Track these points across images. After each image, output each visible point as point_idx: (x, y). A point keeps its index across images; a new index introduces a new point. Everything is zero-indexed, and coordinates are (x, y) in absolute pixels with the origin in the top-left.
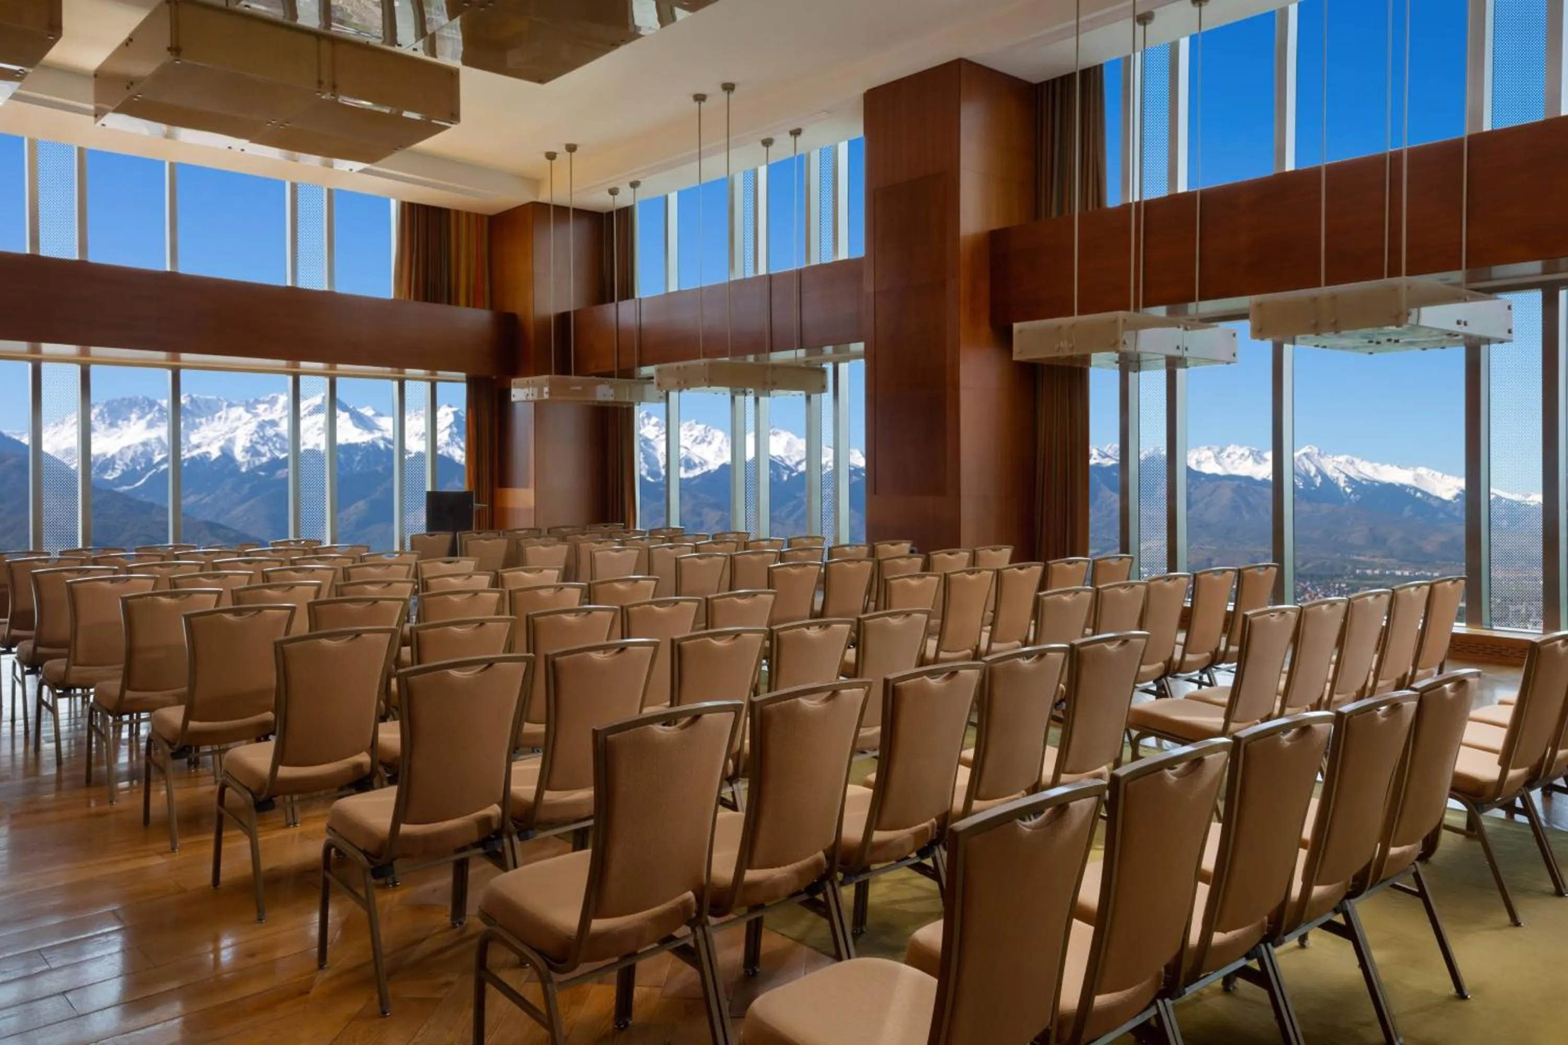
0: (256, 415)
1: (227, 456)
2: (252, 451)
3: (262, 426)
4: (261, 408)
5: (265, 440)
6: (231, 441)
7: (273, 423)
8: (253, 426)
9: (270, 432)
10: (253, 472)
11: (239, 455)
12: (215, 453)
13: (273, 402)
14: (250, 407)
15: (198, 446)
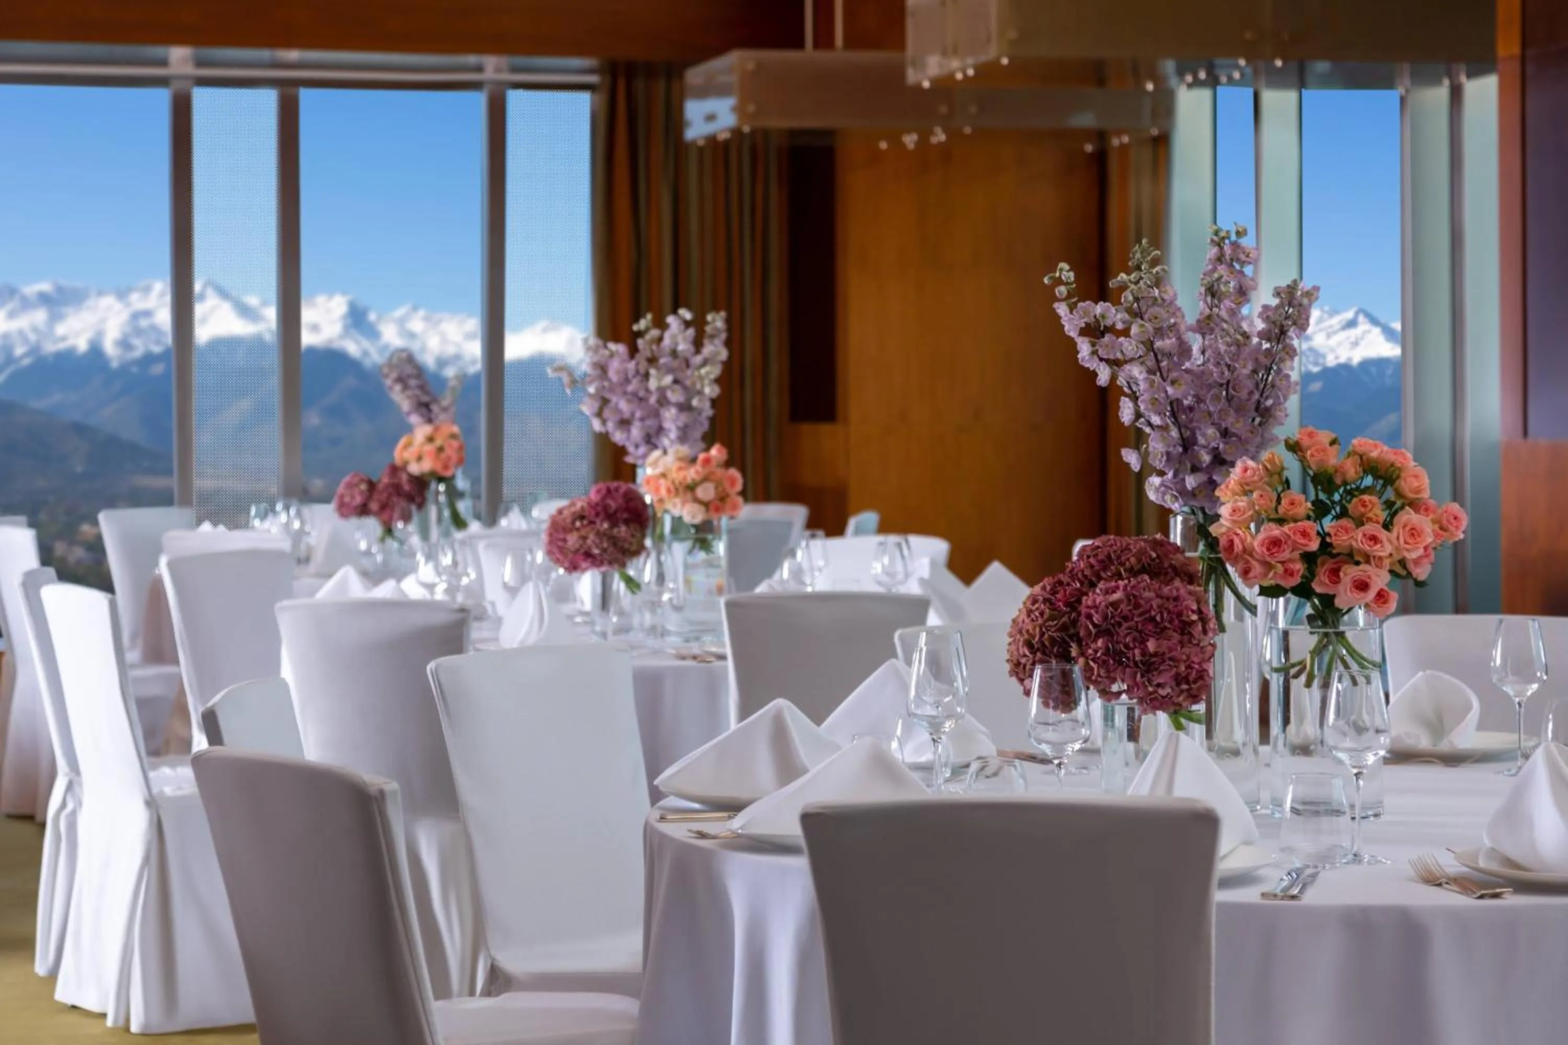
0: (128, 305)
1: (96, 350)
2: (124, 344)
3: (136, 316)
4: (134, 297)
5: (138, 332)
6: (100, 334)
7: (147, 314)
8: (124, 316)
9: (144, 323)
10: (124, 368)
11: (110, 348)
12: (82, 345)
13: (147, 290)
14: (122, 295)
15: (64, 338)
